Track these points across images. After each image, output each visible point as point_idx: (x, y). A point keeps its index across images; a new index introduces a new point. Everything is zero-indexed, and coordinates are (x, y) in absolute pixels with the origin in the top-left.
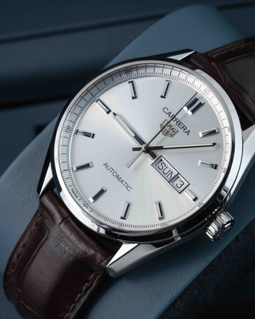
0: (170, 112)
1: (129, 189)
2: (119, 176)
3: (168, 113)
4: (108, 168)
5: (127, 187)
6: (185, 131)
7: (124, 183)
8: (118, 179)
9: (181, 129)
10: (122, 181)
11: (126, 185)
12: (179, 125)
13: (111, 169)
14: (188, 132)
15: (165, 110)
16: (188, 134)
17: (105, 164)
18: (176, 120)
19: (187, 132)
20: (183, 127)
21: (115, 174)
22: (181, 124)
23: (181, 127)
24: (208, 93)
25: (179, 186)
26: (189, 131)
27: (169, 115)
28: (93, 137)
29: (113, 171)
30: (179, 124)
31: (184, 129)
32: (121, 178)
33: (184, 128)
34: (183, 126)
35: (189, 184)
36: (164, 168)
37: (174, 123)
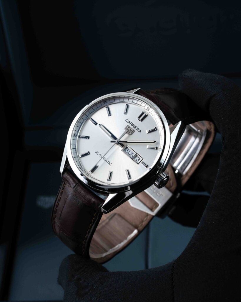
0: (130, 121)
1: (110, 164)
4: (98, 154)
5: (110, 163)
6: (139, 130)
7: (107, 161)
8: (104, 159)
10: (106, 161)
11: (109, 162)
13: (100, 155)
14: (140, 131)
15: (127, 120)
16: (140, 132)
24: (149, 109)
25: (138, 160)
26: (141, 130)
28: (89, 138)
29: (101, 156)
32: (106, 159)
33: (138, 129)
34: (137, 128)
35: (143, 159)
36: (129, 151)
37: (132, 127)
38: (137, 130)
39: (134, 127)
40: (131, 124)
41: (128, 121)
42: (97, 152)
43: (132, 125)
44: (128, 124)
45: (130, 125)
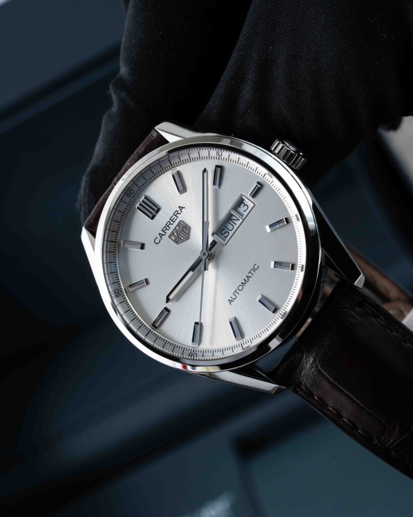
0: (160, 234)
1: (256, 267)
2: (242, 283)
3: (161, 237)
4: (234, 297)
5: (254, 270)
7: (250, 275)
8: (246, 283)
9: (177, 217)
10: (248, 277)
11: (252, 272)
12: (174, 221)
13: (236, 294)
14: (181, 208)
15: (157, 241)
16: (182, 208)
18: (168, 226)
19: (181, 210)
20: (176, 216)
21: (241, 288)
22: (172, 219)
23: (176, 217)
24: (132, 192)
26: (179, 207)
27: (163, 235)
29: (237, 291)
30: (172, 221)
31: (178, 213)
32: (245, 280)
33: (176, 214)
34: (174, 216)
35: (243, 195)
36: (226, 230)
39: (172, 222)
40: (166, 231)
41: (159, 238)
43: (168, 228)
44: (166, 238)
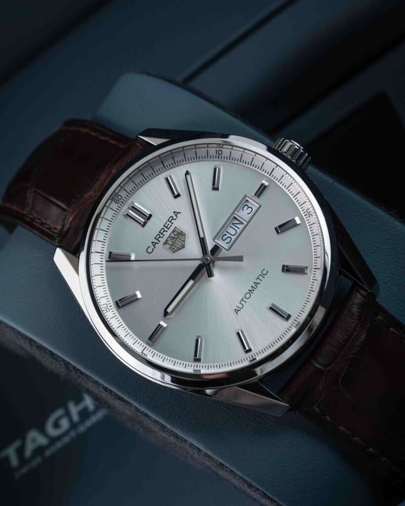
0: (152, 243)
1: (264, 272)
2: (249, 290)
3: (154, 246)
4: (241, 306)
5: (263, 275)
6: (175, 217)
7: (258, 281)
8: (253, 290)
9: (172, 223)
11: (260, 277)
12: (168, 227)
15: (150, 250)
16: (178, 213)
17: (237, 313)
18: (162, 234)
19: (176, 215)
20: (170, 222)
22: (166, 226)
23: (170, 224)
24: (120, 197)
26: (174, 212)
27: (156, 243)
29: (244, 299)
30: (166, 227)
31: (173, 219)
32: (252, 287)
33: (171, 220)
34: (168, 223)
37: (167, 234)
38: (173, 221)
39: (166, 229)
40: (160, 239)
41: (152, 247)
42: (237, 311)
43: (161, 236)
44: (159, 246)
45: (163, 240)
